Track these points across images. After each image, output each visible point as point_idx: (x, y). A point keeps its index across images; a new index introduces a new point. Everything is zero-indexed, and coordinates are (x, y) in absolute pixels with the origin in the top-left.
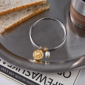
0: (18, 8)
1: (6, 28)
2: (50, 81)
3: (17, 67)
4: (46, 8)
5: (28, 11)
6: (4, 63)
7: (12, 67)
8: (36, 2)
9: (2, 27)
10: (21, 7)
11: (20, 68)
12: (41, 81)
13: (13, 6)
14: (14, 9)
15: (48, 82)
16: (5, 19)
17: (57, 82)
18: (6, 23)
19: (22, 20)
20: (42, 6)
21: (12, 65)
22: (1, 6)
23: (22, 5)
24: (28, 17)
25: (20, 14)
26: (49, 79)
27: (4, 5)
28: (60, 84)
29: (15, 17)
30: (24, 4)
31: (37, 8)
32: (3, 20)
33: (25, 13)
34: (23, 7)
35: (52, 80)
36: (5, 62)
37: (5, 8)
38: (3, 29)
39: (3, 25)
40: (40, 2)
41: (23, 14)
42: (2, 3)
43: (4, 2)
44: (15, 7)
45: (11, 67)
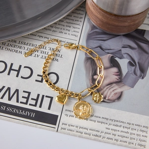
2: (26, 95)
12: (10, 99)
15: (23, 97)
17: (38, 95)
26: (24, 92)
28: (43, 96)
35: (29, 93)
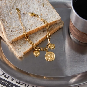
0: (33, 30)
1: (25, 52)
3: (26, 83)
4: (60, 26)
5: (43, 32)
6: (12, 80)
7: (21, 83)
8: (50, 22)
9: (21, 51)
10: (36, 29)
11: (29, 84)
13: (28, 29)
14: (30, 32)
16: (23, 43)
18: (25, 47)
19: (40, 41)
20: (56, 25)
21: (20, 81)
22: (17, 31)
23: (37, 28)
24: (44, 38)
25: (36, 36)
27: (19, 29)
29: (32, 40)
30: (39, 25)
31: (52, 27)
32: (21, 44)
33: (42, 34)
34: (38, 29)
36: (13, 78)
37: (21, 32)
38: (23, 53)
39: (22, 49)
40: (54, 22)
41: (40, 36)
42: (17, 28)
43: (18, 27)
44: (30, 30)
45: (19, 83)
